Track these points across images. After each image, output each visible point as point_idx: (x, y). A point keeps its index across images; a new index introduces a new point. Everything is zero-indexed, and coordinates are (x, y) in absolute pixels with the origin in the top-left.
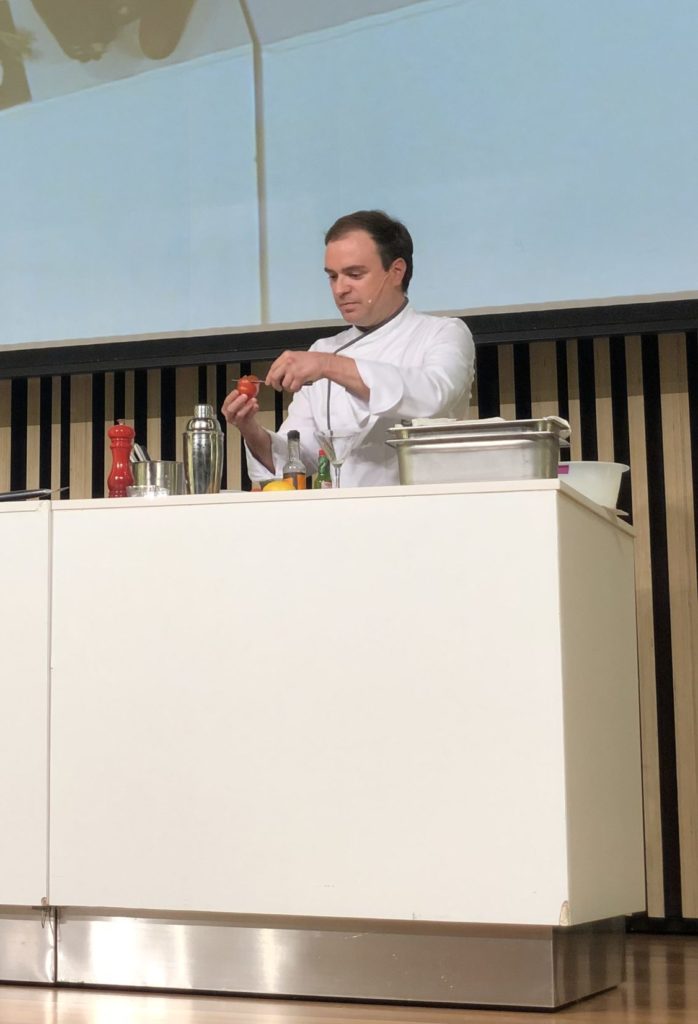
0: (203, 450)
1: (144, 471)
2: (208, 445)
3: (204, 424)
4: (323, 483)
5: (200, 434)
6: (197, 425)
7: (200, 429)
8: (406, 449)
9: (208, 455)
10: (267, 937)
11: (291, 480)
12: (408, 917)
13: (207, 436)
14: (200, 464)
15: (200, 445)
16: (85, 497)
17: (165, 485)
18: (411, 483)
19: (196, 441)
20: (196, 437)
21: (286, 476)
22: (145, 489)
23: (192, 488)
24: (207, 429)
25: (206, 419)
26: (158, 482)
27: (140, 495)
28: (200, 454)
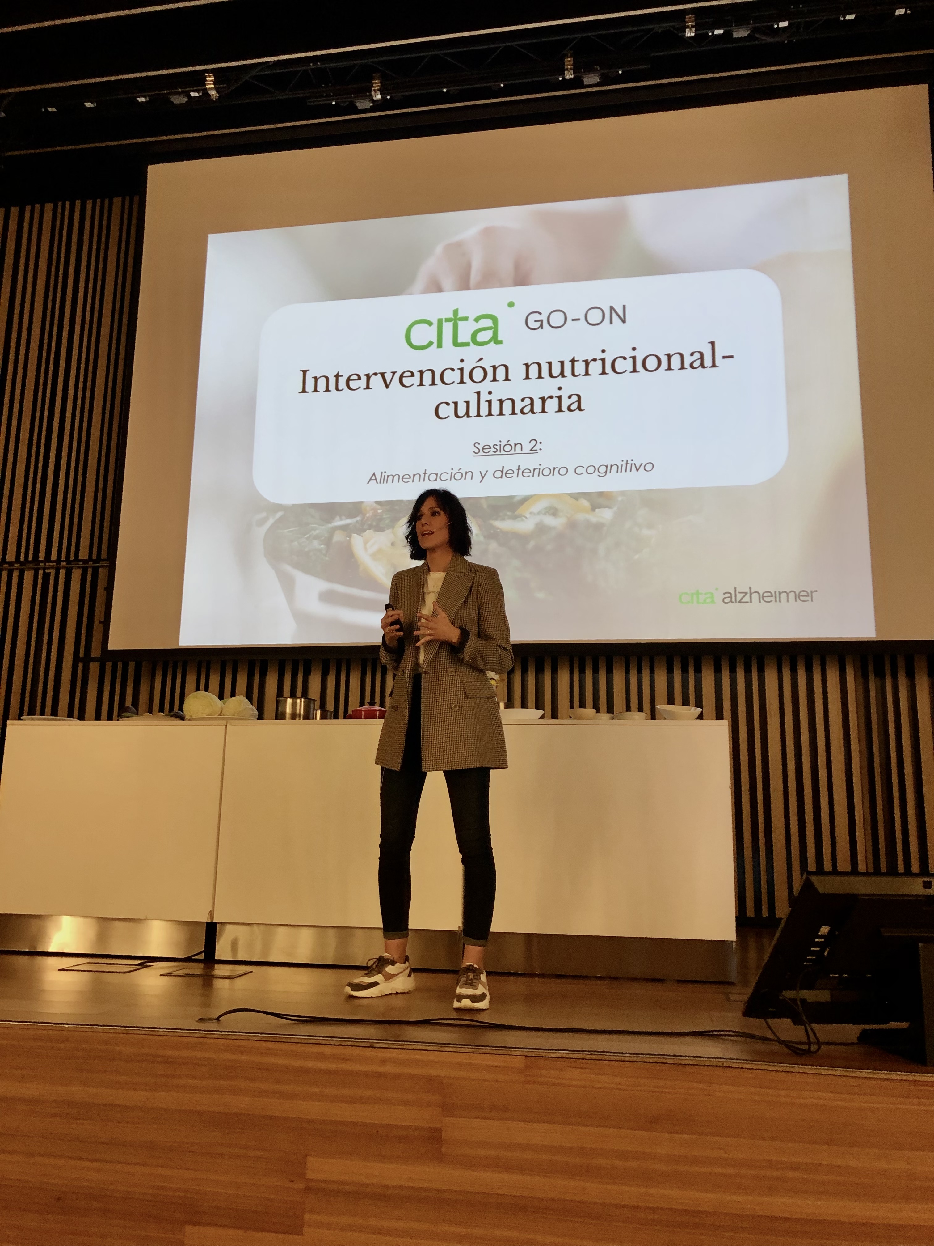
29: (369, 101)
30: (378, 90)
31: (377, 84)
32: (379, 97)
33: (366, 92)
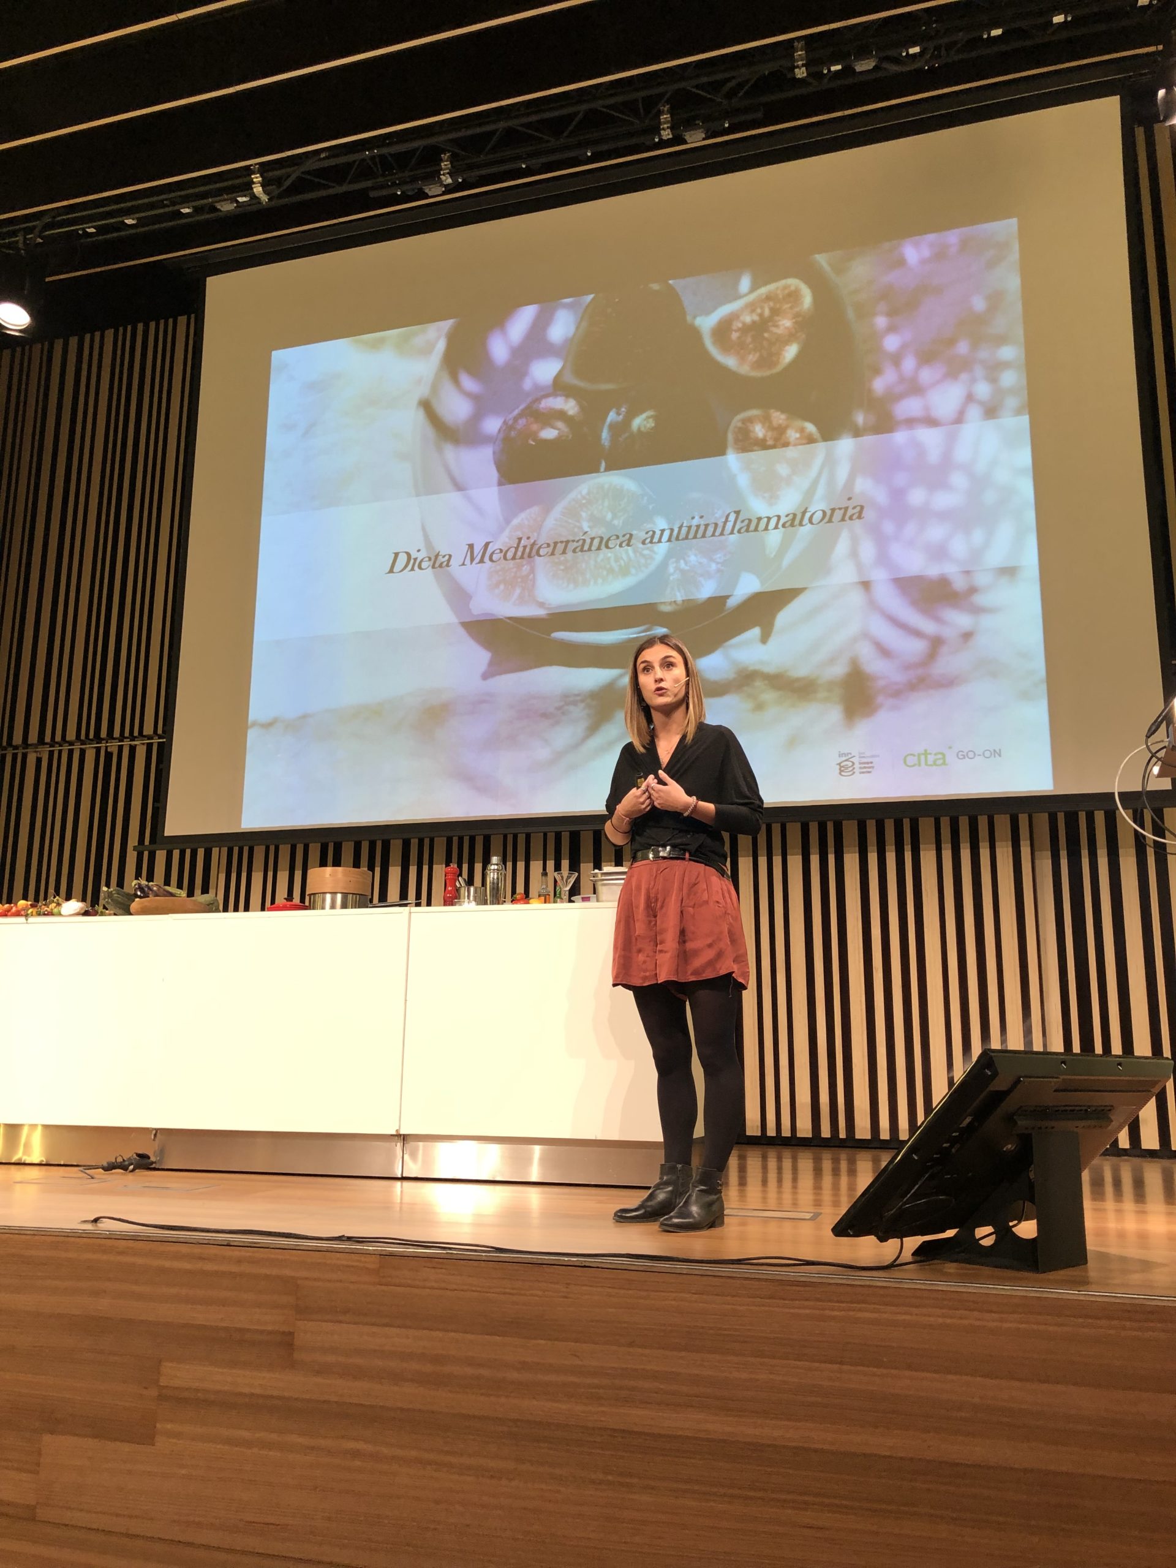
0: (495, 881)
1: (464, 892)
2: (498, 878)
3: (496, 867)
4: (559, 900)
5: (494, 872)
6: (493, 867)
7: (494, 870)
8: (600, 883)
9: (498, 884)
10: (537, 1149)
11: (543, 898)
12: (593, 1138)
13: (498, 873)
14: (493, 888)
15: (493, 878)
16: (440, 906)
17: (475, 900)
18: (602, 901)
19: (492, 876)
20: (492, 874)
21: (539, 896)
22: (464, 902)
23: (488, 901)
24: (498, 870)
25: (497, 865)
26: (471, 898)
27: (460, 905)
28: (493, 883)
29: (440, 186)
30: (448, 173)
31: (445, 165)
32: (449, 181)
33: (433, 176)
